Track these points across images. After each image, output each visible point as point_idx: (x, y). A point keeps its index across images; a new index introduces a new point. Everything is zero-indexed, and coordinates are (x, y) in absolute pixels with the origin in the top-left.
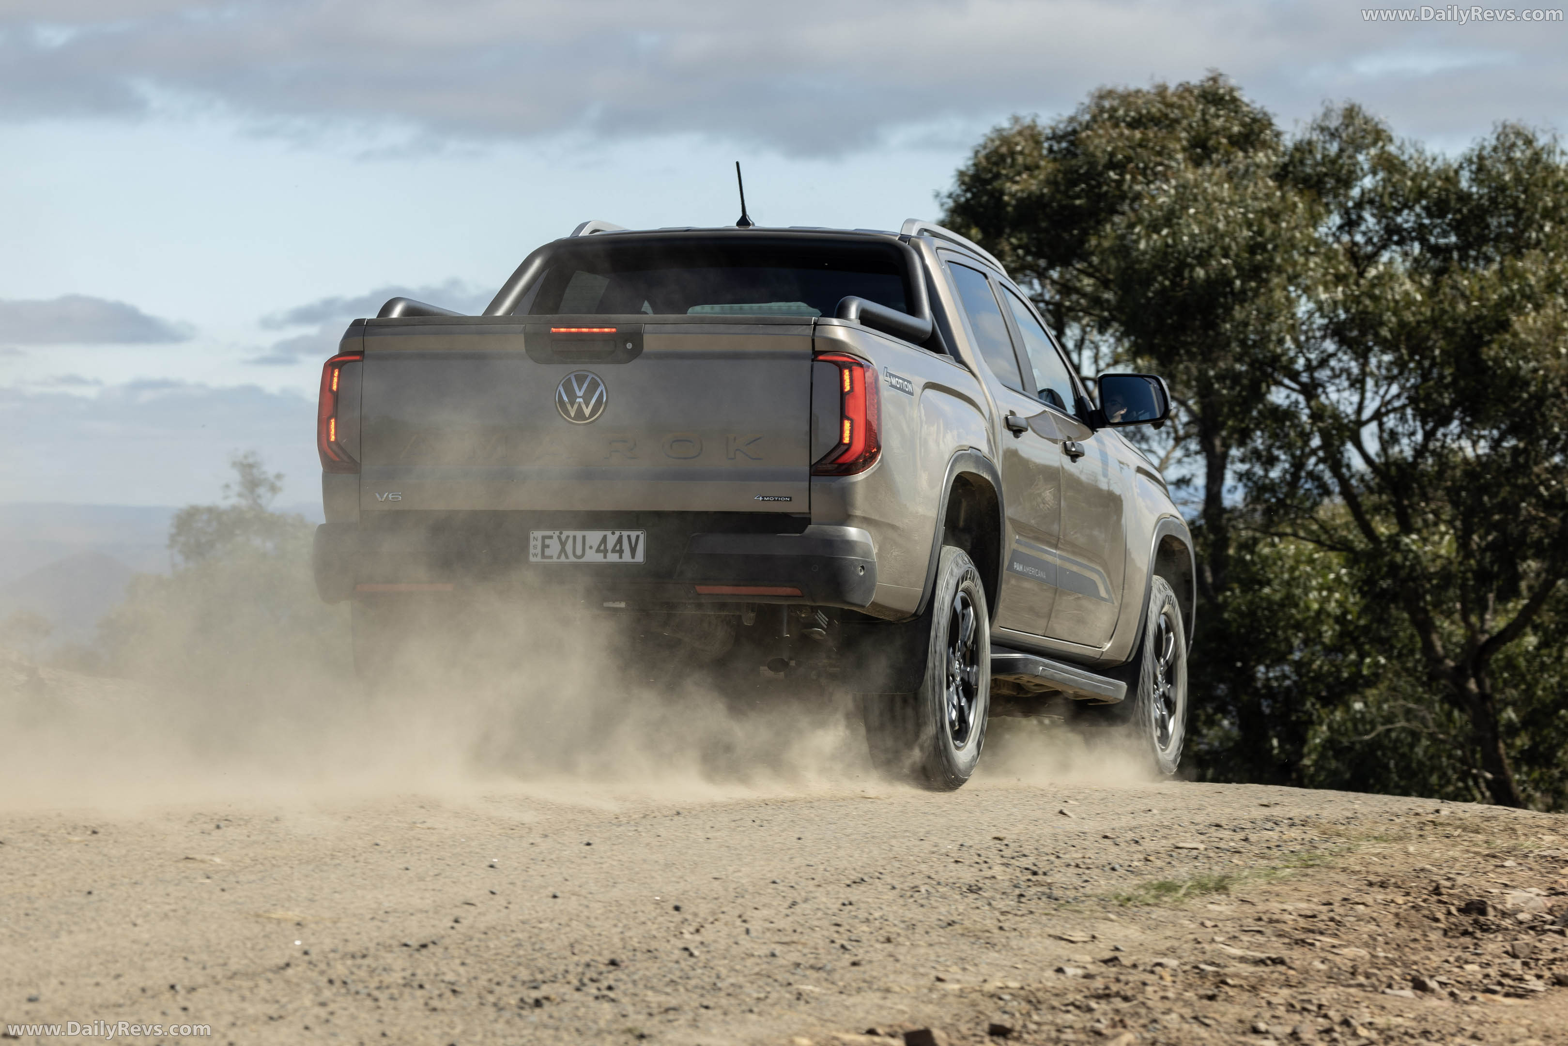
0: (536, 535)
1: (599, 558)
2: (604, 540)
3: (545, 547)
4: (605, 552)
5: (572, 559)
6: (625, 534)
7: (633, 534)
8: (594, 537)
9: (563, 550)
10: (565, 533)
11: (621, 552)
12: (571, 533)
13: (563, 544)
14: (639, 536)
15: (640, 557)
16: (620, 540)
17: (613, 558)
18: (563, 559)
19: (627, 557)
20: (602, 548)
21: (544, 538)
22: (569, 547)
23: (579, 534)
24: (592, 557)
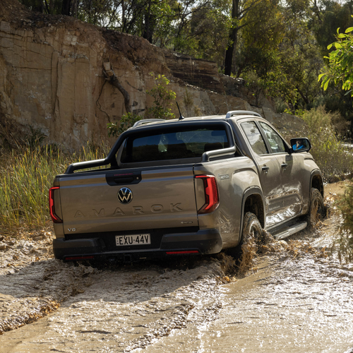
0: (117, 238)
1: (137, 243)
2: (138, 238)
3: (120, 241)
5: (129, 244)
6: (144, 235)
7: (146, 235)
8: (135, 237)
9: (126, 242)
10: (126, 236)
11: (143, 241)
12: (128, 236)
13: (126, 240)
14: (148, 236)
15: (149, 242)
16: (142, 237)
17: (141, 243)
18: (126, 244)
19: (145, 243)
20: (137, 241)
21: (120, 238)
22: (128, 241)
23: (130, 236)
24: (135, 243)
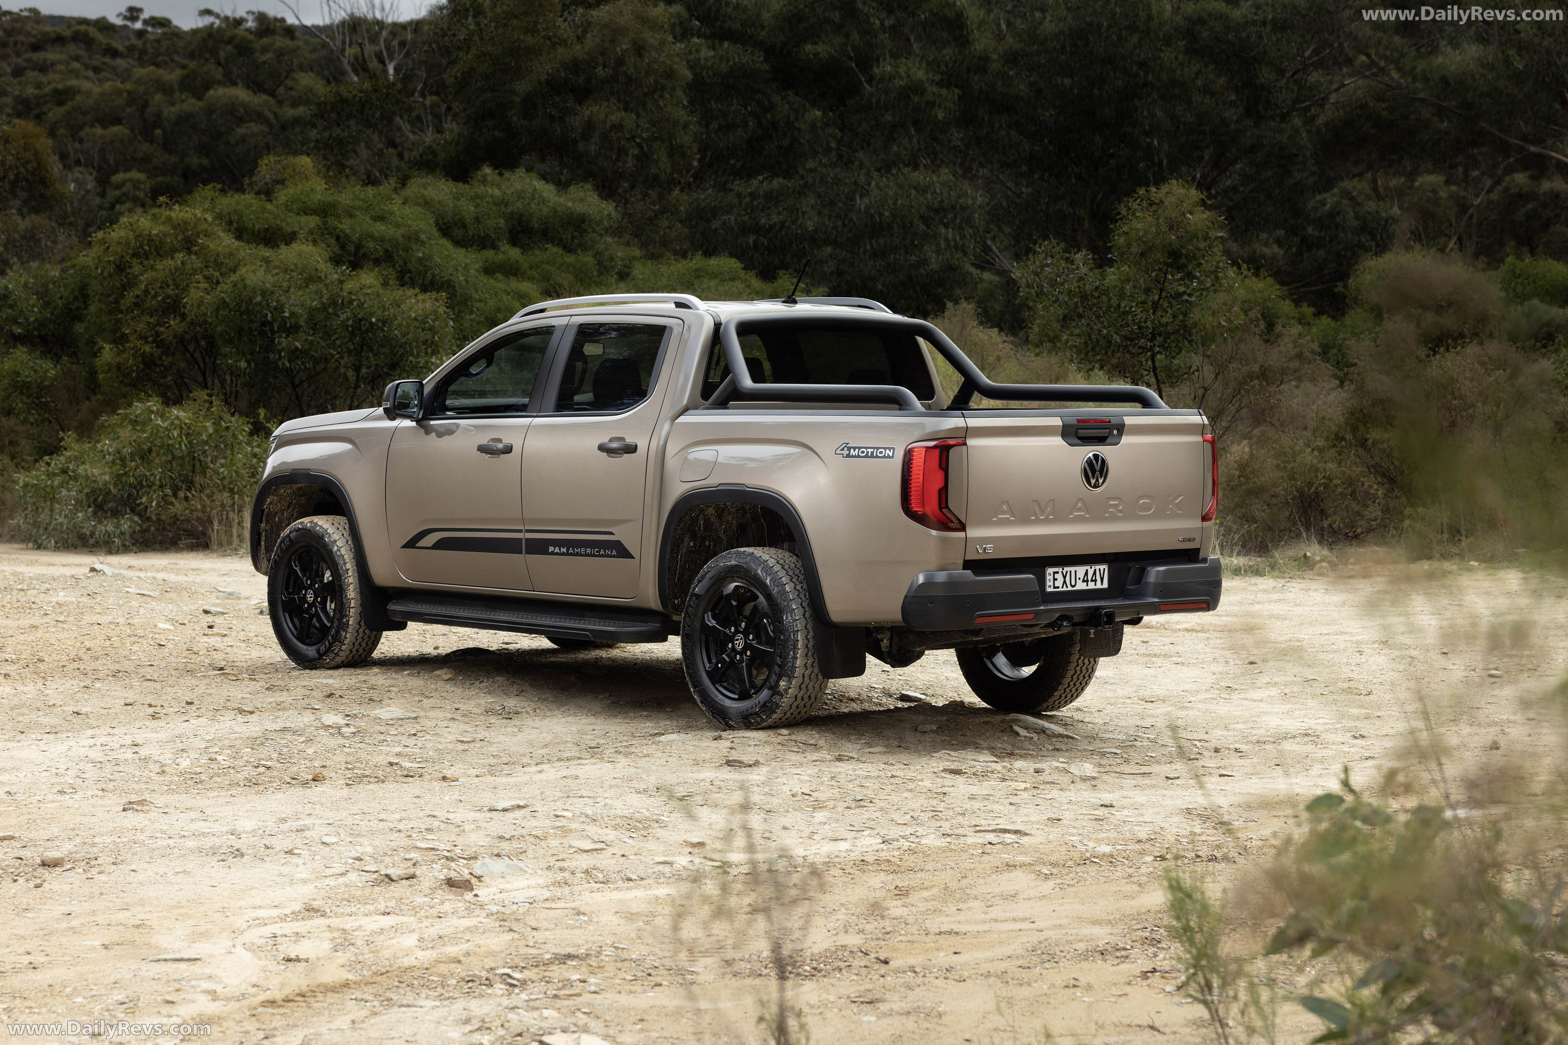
0: (1050, 571)
1: (1085, 586)
2: (1086, 573)
3: (1055, 579)
4: (1087, 581)
5: (1070, 588)
6: (1097, 567)
8: (1081, 570)
9: (1065, 582)
10: (1066, 569)
11: (1095, 581)
12: (1068, 569)
13: (1065, 577)
14: (1103, 567)
15: (1105, 585)
16: (1094, 573)
17: (1091, 586)
18: (1065, 589)
19: (1099, 585)
21: (1055, 573)
22: (1068, 579)
23: (1073, 569)
24: (1080, 586)
